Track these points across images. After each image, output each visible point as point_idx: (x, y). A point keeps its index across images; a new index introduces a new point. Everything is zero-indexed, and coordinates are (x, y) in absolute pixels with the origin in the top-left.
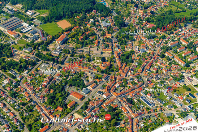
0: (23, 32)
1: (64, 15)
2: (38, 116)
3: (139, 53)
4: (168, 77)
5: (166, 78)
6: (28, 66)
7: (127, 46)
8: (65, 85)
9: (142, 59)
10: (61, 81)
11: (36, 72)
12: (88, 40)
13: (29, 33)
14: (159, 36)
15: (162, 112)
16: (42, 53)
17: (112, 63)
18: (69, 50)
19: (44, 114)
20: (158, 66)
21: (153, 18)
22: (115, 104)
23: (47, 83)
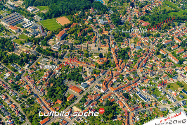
0: (24, 28)
1: (63, 11)
2: (39, 109)
3: (135, 50)
4: (162, 73)
5: (160, 74)
6: (29, 60)
7: (123, 43)
8: (65, 79)
9: (138, 56)
10: (61, 75)
11: (36, 66)
12: (86, 36)
13: (30, 29)
14: (154, 34)
15: (157, 106)
16: (43, 48)
17: (109, 59)
18: (68, 46)
19: (45, 106)
20: (153, 63)
21: (148, 17)
22: (112, 98)
23: (48, 77)
